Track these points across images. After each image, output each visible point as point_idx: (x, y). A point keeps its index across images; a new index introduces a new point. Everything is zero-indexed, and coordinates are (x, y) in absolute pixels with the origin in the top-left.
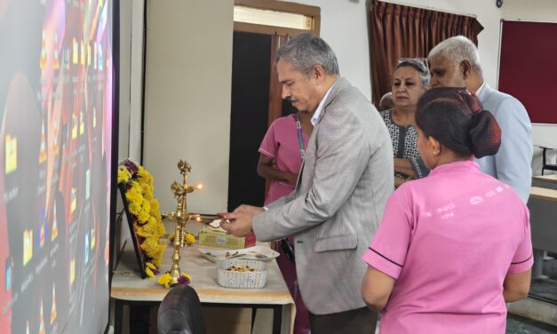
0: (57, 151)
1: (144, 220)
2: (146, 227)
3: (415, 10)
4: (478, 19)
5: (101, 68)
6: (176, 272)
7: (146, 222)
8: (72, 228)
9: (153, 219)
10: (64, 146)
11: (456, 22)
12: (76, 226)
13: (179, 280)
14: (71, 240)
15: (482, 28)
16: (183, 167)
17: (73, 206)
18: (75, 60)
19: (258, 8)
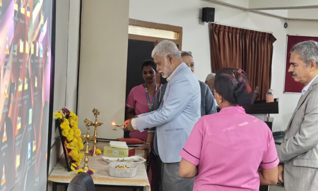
0: (7, 96)
1: (70, 140)
2: (72, 143)
3: (237, 29)
4: (273, 35)
5: (41, 56)
6: (86, 167)
7: (72, 141)
8: (17, 138)
9: (75, 139)
10: (12, 94)
11: (260, 36)
12: (21, 138)
13: (88, 172)
14: (17, 144)
15: (275, 39)
16: (96, 113)
17: (19, 126)
18: (21, 50)
19: (147, 27)
